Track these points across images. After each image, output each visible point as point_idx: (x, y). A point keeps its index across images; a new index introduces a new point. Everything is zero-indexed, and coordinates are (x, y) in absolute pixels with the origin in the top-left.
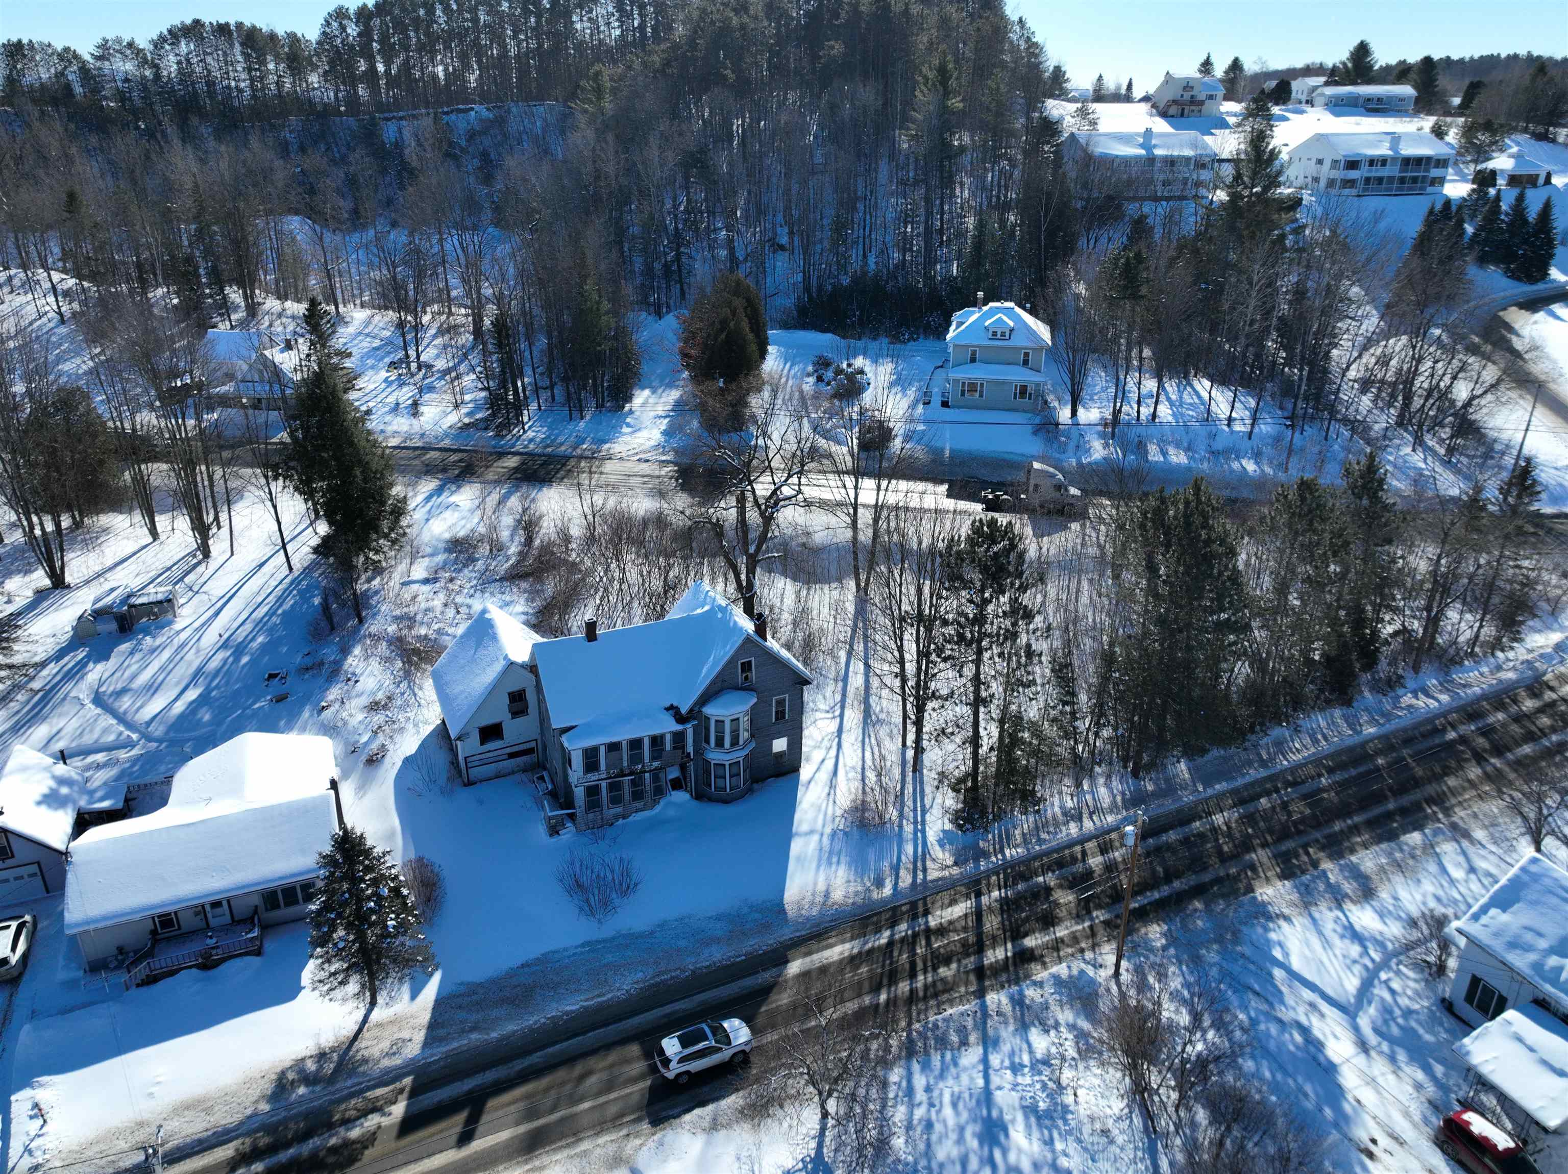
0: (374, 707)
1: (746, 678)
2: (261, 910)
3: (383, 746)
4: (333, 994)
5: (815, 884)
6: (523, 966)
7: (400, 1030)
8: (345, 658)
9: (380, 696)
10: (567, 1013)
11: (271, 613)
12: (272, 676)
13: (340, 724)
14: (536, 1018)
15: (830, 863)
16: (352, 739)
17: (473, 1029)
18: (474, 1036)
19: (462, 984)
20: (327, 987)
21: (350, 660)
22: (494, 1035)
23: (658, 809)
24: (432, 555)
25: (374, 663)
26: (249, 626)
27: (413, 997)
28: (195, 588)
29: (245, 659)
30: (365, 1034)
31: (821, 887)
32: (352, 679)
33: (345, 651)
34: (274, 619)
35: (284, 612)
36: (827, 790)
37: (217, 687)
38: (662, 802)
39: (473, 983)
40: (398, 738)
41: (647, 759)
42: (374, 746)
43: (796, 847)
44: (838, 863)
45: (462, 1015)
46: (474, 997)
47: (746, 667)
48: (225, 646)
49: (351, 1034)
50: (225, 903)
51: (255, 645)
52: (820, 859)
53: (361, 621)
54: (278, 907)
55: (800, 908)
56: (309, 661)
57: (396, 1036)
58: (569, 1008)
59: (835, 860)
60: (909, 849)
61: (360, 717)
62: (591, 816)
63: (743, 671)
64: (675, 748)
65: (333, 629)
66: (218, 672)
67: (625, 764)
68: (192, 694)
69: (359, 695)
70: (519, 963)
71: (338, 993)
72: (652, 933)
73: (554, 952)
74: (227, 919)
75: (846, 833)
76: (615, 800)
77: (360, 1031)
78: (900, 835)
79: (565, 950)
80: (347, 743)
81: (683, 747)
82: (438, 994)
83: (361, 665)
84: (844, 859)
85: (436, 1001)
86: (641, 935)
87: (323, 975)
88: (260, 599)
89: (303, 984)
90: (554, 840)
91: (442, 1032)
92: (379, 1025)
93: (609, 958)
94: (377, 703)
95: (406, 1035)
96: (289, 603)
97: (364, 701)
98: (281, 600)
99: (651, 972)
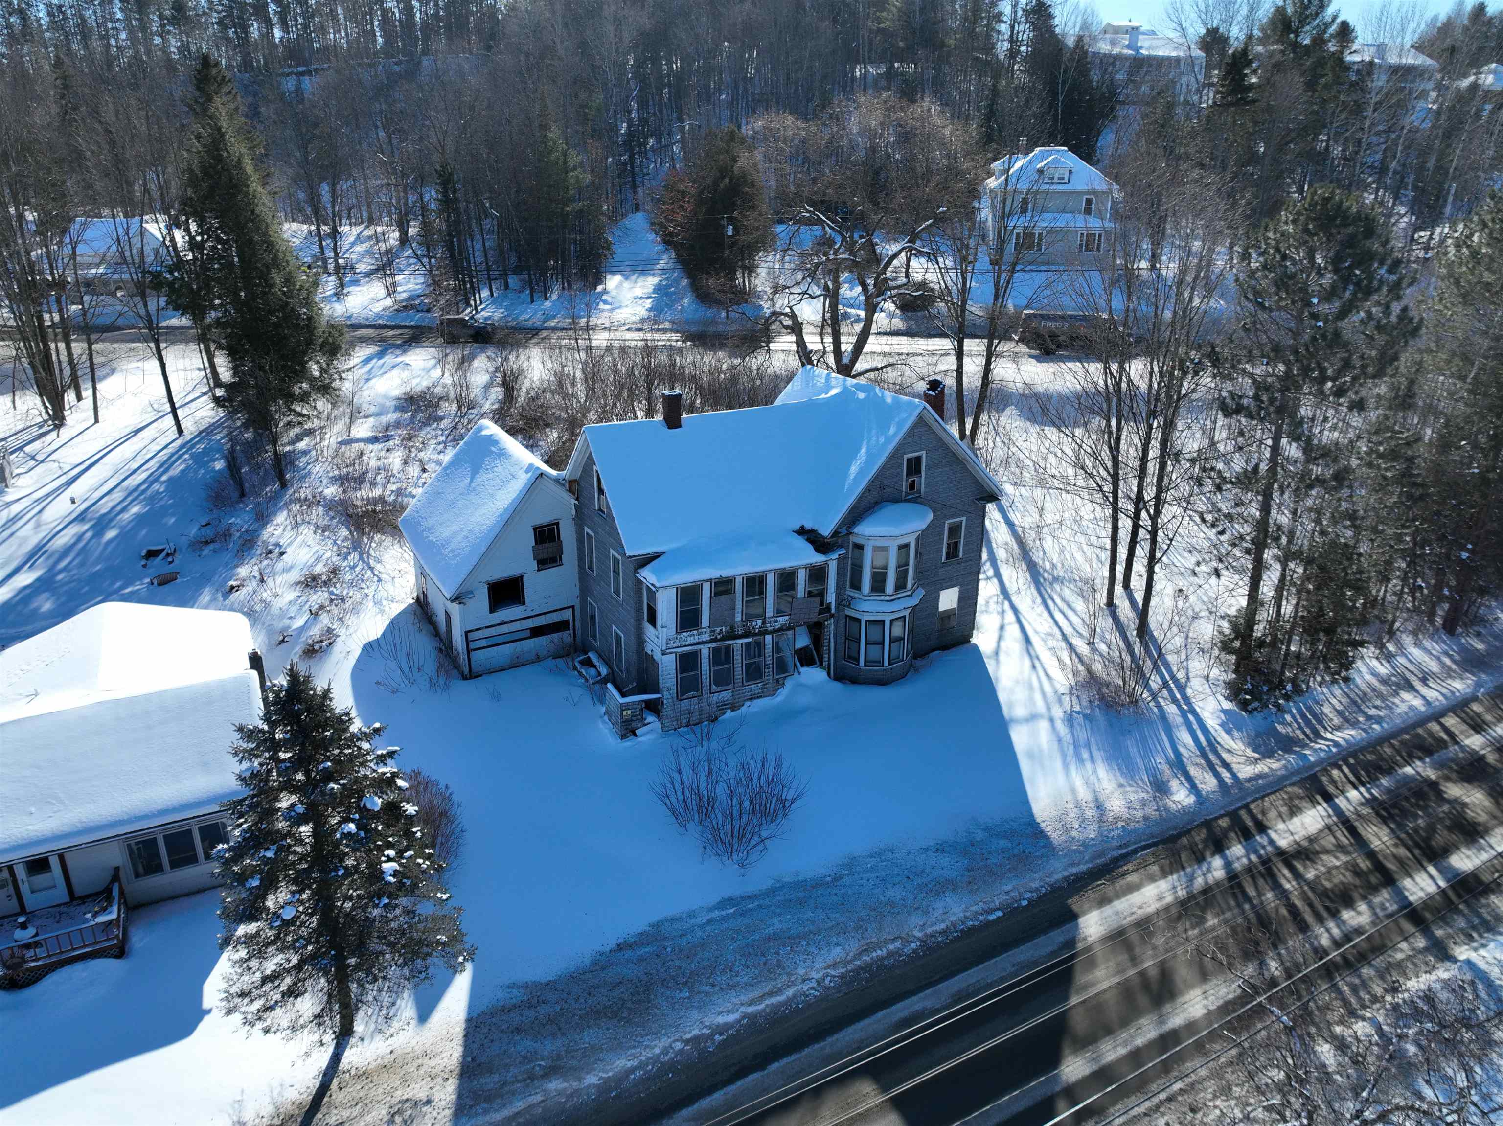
0: (311, 582)
1: (912, 486)
2: (127, 874)
3: (329, 631)
4: (271, 1018)
5: (1073, 791)
6: (620, 948)
7: (405, 1082)
8: (264, 526)
9: (319, 569)
10: (721, 1029)
11: (152, 480)
12: (152, 554)
13: (258, 608)
14: (665, 1042)
15: (1080, 760)
16: (279, 625)
17: (551, 1071)
18: (555, 1085)
19: (512, 986)
20: (258, 1004)
21: (270, 529)
22: (592, 1079)
23: (783, 694)
24: (378, 414)
25: (307, 532)
26: (117, 496)
27: (423, 1016)
28: (40, 457)
29: (111, 534)
30: (336, 1094)
31: (1084, 794)
32: (276, 552)
33: (263, 518)
34: (156, 486)
35: (170, 479)
36: (1027, 662)
37: (64, 569)
38: (789, 683)
39: (536, 984)
40: (351, 620)
41: (770, 613)
42: (315, 632)
43: (1020, 737)
44: (1092, 759)
45: (526, 1044)
46: (544, 1010)
47: (914, 466)
48: (81, 518)
49: (307, 1098)
50: (54, 862)
51: (126, 516)
52: (1064, 756)
53: (284, 485)
54: (159, 869)
55: (1068, 829)
56: (209, 532)
57: (399, 1095)
58: (721, 1020)
59: (1085, 755)
60: (1184, 737)
61: (291, 595)
62: (685, 704)
63: (909, 473)
64: (810, 594)
65: (243, 495)
66: (66, 551)
67: (738, 618)
68: (26, 578)
69: (287, 570)
70: (612, 943)
71: (281, 1016)
72: (837, 878)
73: (673, 920)
74: (60, 894)
75: (1086, 717)
76: (722, 679)
77: (323, 1090)
78: (1163, 716)
79: (691, 915)
80: (270, 632)
81: (822, 594)
82: (471, 1007)
83: (288, 534)
84: (1097, 754)
85: (469, 1020)
86: (818, 884)
87: (247, 981)
88: (135, 465)
89: (206, 1004)
90: (629, 743)
91: (489, 1081)
92: (363, 1075)
93: (776, 925)
94: (314, 578)
95: (419, 1091)
96: (178, 468)
97: (295, 575)
98: (166, 465)
99: (854, 947)
